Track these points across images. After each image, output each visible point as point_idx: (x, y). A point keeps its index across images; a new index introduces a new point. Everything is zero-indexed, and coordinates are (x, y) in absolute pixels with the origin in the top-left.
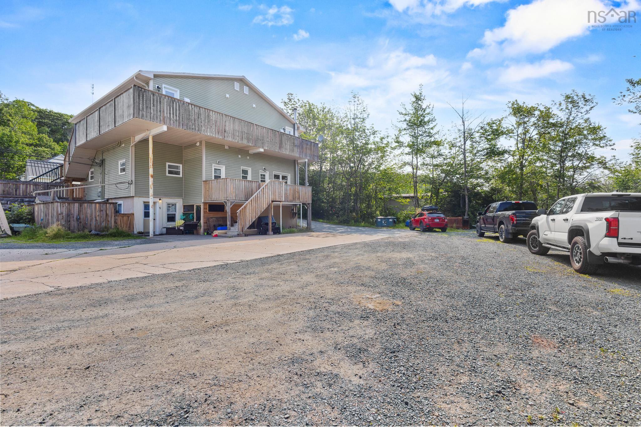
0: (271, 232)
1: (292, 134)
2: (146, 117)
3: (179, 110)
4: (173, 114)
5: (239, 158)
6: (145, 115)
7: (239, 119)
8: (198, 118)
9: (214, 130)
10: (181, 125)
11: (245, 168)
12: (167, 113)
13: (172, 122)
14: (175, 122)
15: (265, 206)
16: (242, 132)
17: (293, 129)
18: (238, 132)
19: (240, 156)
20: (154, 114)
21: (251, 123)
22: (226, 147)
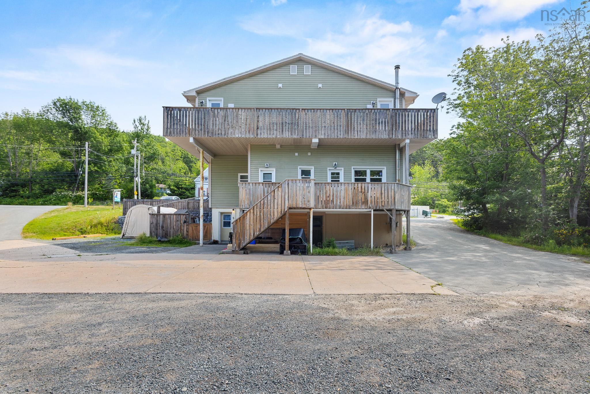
0: (287, 251)
1: (391, 106)
2: (174, 133)
3: (205, 118)
4: (198, 124)
5: (296, 157)
6: (172, 132)
7: (277, 109)
8: (225, 121)
9: (243, 130)
10: (206, 133)
11: (306, 168)
12: (192, 125)
13: (197, 132)
14: (200, 132)
15: (277, 215)
16: (282, 124)
17: (393, 100)
18: (277, 124)
19: (297, 154)
20: (180, 129)
21: (296, 109)
22: (278, 147)
